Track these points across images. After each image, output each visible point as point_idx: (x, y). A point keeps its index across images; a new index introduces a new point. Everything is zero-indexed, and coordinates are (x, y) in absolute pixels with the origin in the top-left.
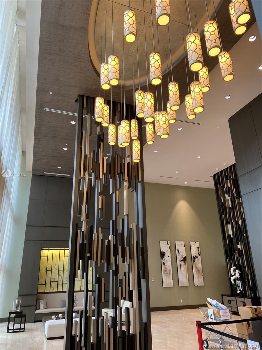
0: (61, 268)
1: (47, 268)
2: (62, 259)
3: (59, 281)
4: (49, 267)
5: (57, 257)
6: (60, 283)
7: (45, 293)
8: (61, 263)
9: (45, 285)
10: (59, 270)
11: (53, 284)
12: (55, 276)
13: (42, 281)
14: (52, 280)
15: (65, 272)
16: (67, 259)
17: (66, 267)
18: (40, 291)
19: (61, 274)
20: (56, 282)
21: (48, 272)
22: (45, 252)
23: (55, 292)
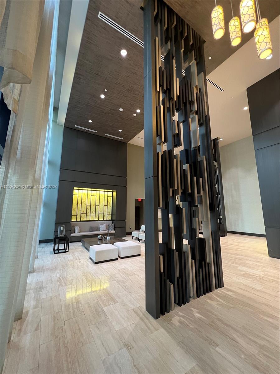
0: (89, 204)
1: (77, 203)
2: (89, 197)
3: (87, 213)
4: (79, 203)
5: (85, 196)
7: (77, 221)
8: (89, 200)
9: (77, 215)
10: (87, 205)
11: (83, 215)
12: (84, 209)
13: (74, 213)
14: (82, 212)
15: (92, 206)
16: (93, 198)
17: (93, 203)
18: (73, 220)
19: (89, 208)
20: (84, 213)
21: (79, 206)
22: (76, 191)
23: (84, 221)
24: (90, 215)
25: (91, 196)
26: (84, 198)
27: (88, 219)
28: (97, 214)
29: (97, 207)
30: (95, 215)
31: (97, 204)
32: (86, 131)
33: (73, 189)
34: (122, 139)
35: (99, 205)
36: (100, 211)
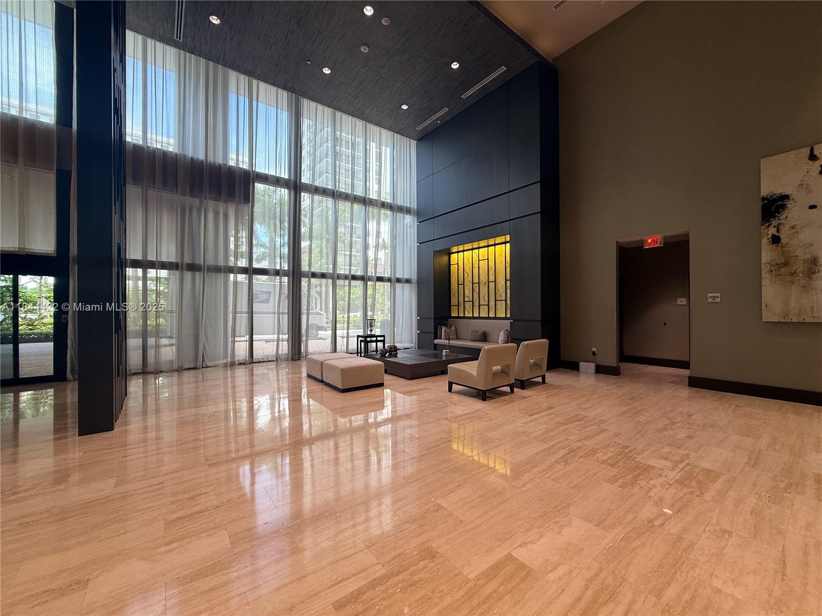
0: (476, 280)
1: (458, 281)
2: (476, 265)
3: (474, 300)
4: (461, 279)
5: (469, 264)
6: (476, 304)
8: (476, 271)
9: (458, 305)
10: (473, 283)
11: (468, 306)
13: (454, 301)
14: (467, 299)
15: (481, 285)
16: (483, 264)
17: (484, 278)
18: (454, 314)
19: (477, 290)
20: (470, 301)
21: (461, 287)
22: (454, 257)
23: (470, 317)
24: (479, 305)
25: (479, 260)
26: (468, 269)
27: (476, 315)
28: (492, 303)
29: (492, 285)
30: (488, 305)
31: (492, 278)
32: (439, 122)
33: (449, 254)
34: (506, 69)
35: (495, 281)
36: (497, 295)
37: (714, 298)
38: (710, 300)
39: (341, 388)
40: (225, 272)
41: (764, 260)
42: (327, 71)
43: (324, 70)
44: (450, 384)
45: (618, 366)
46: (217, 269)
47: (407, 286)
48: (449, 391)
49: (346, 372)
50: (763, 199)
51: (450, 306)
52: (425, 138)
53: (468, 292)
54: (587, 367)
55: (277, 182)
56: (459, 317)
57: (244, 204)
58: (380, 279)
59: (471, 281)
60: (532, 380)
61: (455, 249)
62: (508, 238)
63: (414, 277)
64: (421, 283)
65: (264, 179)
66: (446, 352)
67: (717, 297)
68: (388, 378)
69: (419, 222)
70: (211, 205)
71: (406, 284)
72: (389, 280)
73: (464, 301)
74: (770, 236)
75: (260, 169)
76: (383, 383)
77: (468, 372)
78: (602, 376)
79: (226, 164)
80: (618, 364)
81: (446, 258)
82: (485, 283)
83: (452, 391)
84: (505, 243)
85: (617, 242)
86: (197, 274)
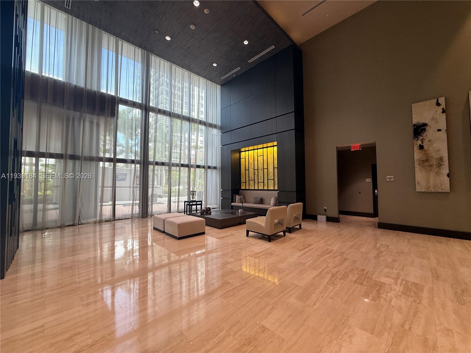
0: (256, 168)
1: (245, 168)
2: (256, 159)
3: (255, 180)
5: (252, 158)
6: (256, 181)
8: (256, 162)
9: (245, 182)
11: (252, 183)
13: (243, 180)
14: (250, 179)
15: (259, 171)
16: (260, 159)
17: (261, 166)
18: (243, 188)
19: (257, 173)
20: (252, 180)
21: (247, 172)
22: (243, 154)
23: (253, 189)
24: (258, 182)
25: (258, 156)
26: (251, 161)
27: (256, 188)
28: (266, 181)
29: (266, 171)
30: (263, 182)
31: (265, 167)
32: (234, 75)
33: (240, 152)
34: (274, 47)
35: (267, 168)
36: (269, 177)
37: (390, 178)
38: (388, 180)
39: (178, 237)
40: (96, 161)
41: (415, 159)
42: (168, 38)
43: (166, 37)
44: (248, 232)
45: (339, 217)
46: (91, 159)
47: (214, 171)
48: (247, 236)
49: (181, 226)
50: (414, 125)
51: (240, 183)
52: (226, 84)
53: (252, 175)
54: (322, 218)
55: (134, 105)
56: (246, 189)
57: (111, 117)
58: (198, 167)
59: (253, 168)
60: (295, 227)
61: (243, 149)
62: (275, 143)
63: (219, 165)
64: (223, 169)
65: (125, 102)
66: (241, 211)
67: (392, 178)
68: (208, 229)
69: (222, 133)
70: (88, 117)
71: (214, 170)
72: (204, 167)
73: (249, 180)
74: (418, 145)
75: (122, 95)
76: (205, 232)
77: (259, 224)
78: (330, 223)
79: (99, 91)
80: (339, 216)
81: (238, 155)
82: (262, 170)
83: (249, 236)
84: (273, 146)
85: (337, 147)
86: (77, 162)
